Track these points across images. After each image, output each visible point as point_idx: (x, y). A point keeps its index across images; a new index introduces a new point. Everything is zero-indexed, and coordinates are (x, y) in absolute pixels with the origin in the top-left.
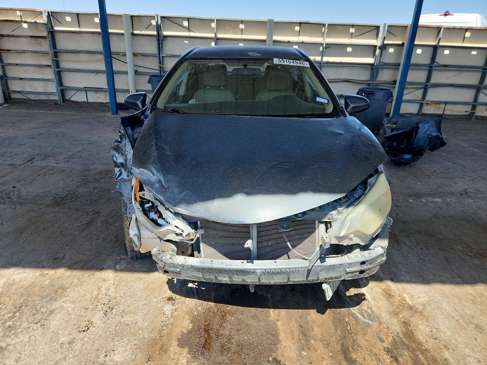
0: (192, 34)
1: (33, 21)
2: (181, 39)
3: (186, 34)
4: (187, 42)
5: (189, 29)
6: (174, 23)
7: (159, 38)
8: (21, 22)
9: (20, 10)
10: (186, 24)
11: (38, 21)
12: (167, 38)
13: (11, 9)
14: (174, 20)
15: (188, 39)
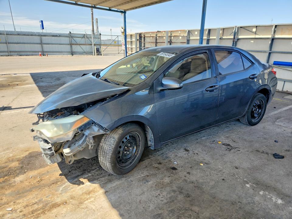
0: (257, 36)
1: (183, 35)
2: (249, 40)
3: (253, 36)
4: (253, 42)
5: (255, 33)
6: (247, 30)
7: (234, 40)
8: (179, 36)
9: (180, 31)
10: (254, 30)
11: (184, 35)
12: (240, 40)
13: (177, 31)
14: (247, 28)
15: (254, 40)
